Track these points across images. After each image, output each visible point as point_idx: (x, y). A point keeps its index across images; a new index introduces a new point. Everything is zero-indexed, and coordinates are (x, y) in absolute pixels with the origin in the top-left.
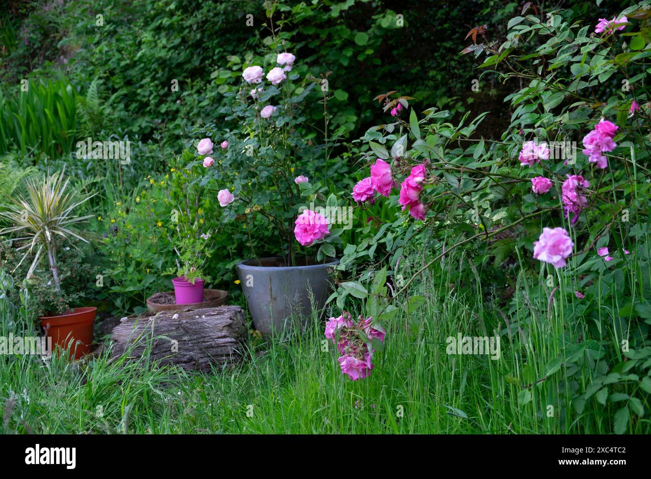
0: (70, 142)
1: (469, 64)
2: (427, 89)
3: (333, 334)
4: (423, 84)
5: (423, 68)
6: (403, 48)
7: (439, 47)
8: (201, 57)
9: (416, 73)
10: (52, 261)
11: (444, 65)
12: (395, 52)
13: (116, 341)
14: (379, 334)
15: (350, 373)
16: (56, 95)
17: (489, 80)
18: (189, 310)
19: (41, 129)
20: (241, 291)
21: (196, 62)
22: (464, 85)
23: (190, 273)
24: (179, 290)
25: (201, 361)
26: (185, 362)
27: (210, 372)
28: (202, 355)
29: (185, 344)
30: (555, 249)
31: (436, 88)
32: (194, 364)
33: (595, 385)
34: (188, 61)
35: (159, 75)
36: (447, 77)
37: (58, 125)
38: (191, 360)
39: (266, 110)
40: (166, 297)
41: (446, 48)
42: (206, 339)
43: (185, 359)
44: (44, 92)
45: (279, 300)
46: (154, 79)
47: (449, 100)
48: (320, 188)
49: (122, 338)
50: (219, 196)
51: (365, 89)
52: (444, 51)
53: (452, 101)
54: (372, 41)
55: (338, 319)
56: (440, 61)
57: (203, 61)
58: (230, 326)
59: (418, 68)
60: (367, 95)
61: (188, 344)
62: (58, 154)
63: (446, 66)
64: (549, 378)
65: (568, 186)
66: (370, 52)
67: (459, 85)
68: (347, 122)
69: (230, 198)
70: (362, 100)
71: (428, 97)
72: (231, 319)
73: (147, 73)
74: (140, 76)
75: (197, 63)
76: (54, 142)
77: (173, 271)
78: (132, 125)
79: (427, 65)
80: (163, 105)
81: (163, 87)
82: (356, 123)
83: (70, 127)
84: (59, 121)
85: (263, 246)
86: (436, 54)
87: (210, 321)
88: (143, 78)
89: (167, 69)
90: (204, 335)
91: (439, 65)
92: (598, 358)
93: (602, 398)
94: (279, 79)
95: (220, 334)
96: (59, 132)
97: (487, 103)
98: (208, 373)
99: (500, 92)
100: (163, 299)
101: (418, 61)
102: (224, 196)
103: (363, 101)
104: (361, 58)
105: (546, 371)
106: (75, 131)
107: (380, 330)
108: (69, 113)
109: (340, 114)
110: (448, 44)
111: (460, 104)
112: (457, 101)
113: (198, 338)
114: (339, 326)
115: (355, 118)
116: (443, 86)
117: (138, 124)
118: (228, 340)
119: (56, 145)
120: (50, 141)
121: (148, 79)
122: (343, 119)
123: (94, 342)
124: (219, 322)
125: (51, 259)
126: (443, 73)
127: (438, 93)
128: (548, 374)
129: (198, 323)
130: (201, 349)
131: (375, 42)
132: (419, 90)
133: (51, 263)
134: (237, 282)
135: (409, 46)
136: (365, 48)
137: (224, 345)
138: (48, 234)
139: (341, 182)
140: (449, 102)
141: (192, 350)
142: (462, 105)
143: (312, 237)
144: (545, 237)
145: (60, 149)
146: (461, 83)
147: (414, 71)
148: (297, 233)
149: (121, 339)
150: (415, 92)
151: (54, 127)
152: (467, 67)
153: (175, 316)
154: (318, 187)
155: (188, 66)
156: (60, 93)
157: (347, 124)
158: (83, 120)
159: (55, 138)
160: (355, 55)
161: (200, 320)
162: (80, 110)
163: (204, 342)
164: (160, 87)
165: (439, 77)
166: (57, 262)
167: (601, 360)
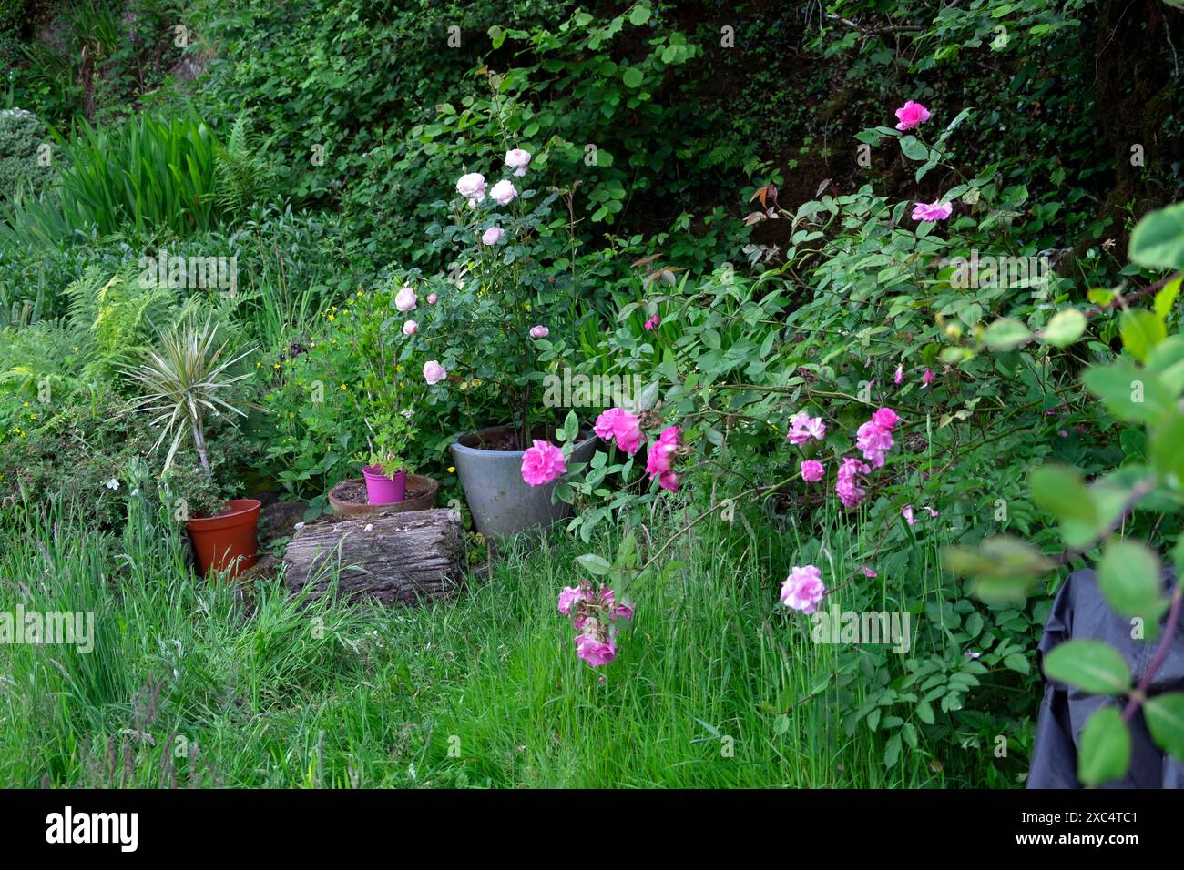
0: (206, 209)
1: (793, 107)
2: (731, 143)
3: (569, 609)
4: (725, 135)
5: (725, 109)
6: (696, 81)
7: (750, 80)
8: (397, 88)
9: (714, 120)
10: (199, 440)
11: (756, 108)
12: (684, 87)
13: (290, 562)
14: (626, 610)
15: (589, 659)
16: (184, 140)
17: (822, 132)
18: (386, 516)
19: (163, 189)
20: (458, 479)
21: (390, 95)
22: (785, 139)
23: (387, 461)
24: (372, 484)
25: (403, 588)
26: (382, 590)
27: (415, 604)
28: (406, 581)
29: (382, 566)
30: (804, 592)
31: (744, 142)
32: (395, 593)
33: (868, 703)
34: (378, 91)
35: (335, 112)
36: (760, 125)
37: (188, 184)
38: (390, 587)
39: (490, 234)
40: (354, 488)
41: (759, 83)
42: (410, 560)
43: (383, 586)
44: (166, 136)
45: (508, 495)
46: (327, 117)
47: (762, 165)
48: (564, 350)
49: (298, 558)
50: (425, 371)
51: (639, 145)
52: (757, 87)
53: (766, 166)
54: (649, 80)
55: (575, 590)
56: (750, 101)
57: (399, 92)
58: (442, 542)
59: (720, 110)
60: (642, 156)
61: (386, 566)
62: (189, 228)
63: (759, 110)
64: (815, 696)
65: (844, 474)
66: (645, 96)
67: (778, 138)
68: (611, 199)
69: (441, 374)
70: (634, 162)
71: (731, 157)
72: (443, 534)
73: (317, 106)
74: (306, 112)
75: (392, 98)
76: (183, 211)
77: (364, 458)
78: (297, 186)
79: (732, 105)
80: (342, 158)
81: (342, 129)
82: (624, 202)
83: (206, 189)
84: (190, 178)
85: (487, 412)
86: (745, 91)
87: (414, 537)
88: (311, 114)
89: (347, 103)
90: (406, 554)
91: (748, 107)
92: (878, 665)
93: (873, 724)
94: (508, 197)
95: (428, 554)
96: (190, 196)
97: (818, 167)
98: (413, 604)
99: (836, 152)
100: (350, 493)
101: (718, 101)
102: (432, 371)
103: (636, 163)
104: (632, 105)
105: (811, 688)
106: (214, 194)
107: (627, 605)
108: (205, 167)
109: (601, 185)
110: (763, 77)
111: (777, 171)
112: (772, 167)
113: (399, 559)
114: (576, 600)
115: (622, 194)
116: (754, 139)
117: (305, 185)
118: (440, 561)
119: (186, 215)
120: (177, 210)
121: (319, 119)
122: (605, 195)
123: (259, 552)
124: (427, 537)
125: (197, 437)
126: (754, 120)
127: (748, 150)
128: (813, 693)
129: (399, 539)
130: (402, 574)
131: (654, 81)
132: (719, 145)
133: (198, 442)
134: (452, 469)
135: (706, 76)
136: (638, 91)
137: (434, 568)
138: (193, 406)
139: (601, 290)
140: (760, 169)
141: (392, 574)
142: (779, 174)
143: (544, 478)
144: (793, 579)
145: (192, 220)
146: (781, 133)
147: (711, 117)
148: (525, 472)
149: (298, 560)
150: (712, 149)
151: (182, 189)
152: (790, 110)
153: (369, 527)
154: (561, 348)
155: (380, 100)
156: (190, 136)
157: (610, 203)
158: (226, 180)
159: (184, 206)
160: (623, 103)
161: (401, 535)
162: (222, 165)
163: (407, 563)
164: (337, 129)
165: (748, 129)
166: (206, 441)
167: (881, 667)
